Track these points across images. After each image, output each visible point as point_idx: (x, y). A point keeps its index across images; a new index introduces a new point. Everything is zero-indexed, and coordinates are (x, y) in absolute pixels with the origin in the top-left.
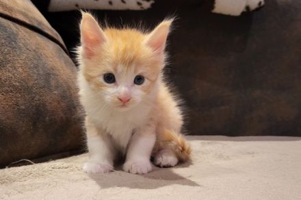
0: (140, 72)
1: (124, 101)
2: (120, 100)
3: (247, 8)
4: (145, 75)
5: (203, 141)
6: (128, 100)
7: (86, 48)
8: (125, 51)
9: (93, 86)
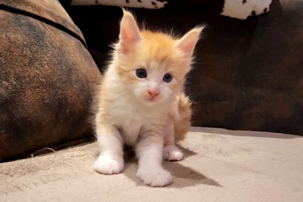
0: (170, 70)
1: (153, 95)
2: (150, 93)
3: (253, 13)
4: (173, 74)
5: (205, 134)
6: (157, 95)
7: (123, 44)
8: (159, 50)
9: (125, 79)
